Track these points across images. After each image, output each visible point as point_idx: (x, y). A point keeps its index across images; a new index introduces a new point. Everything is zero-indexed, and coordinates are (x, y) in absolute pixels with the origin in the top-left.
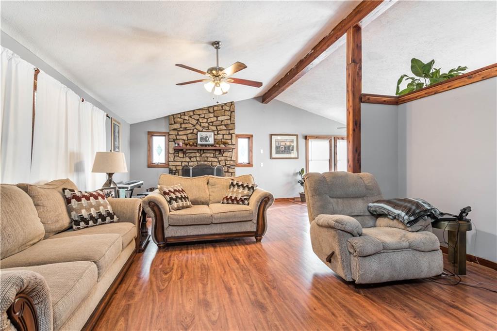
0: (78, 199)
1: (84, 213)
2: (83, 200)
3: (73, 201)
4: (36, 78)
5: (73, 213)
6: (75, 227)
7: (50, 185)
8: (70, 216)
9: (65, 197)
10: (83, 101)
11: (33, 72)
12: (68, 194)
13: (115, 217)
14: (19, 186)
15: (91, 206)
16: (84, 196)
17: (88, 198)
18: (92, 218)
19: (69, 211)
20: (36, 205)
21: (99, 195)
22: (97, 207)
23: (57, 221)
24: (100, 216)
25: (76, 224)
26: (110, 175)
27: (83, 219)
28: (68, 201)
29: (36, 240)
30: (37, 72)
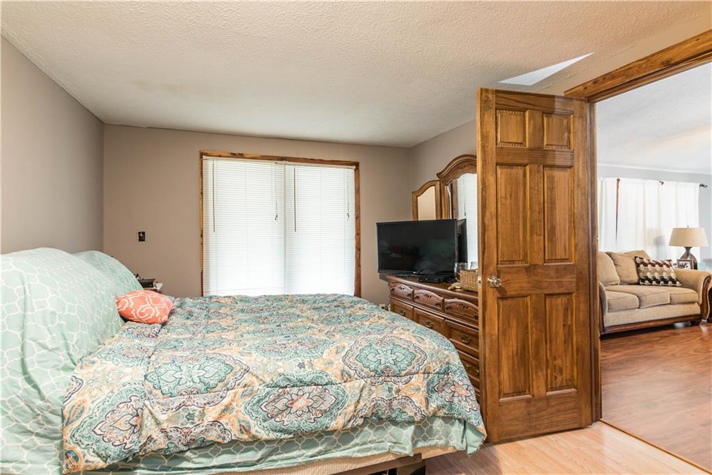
0: (645, 265)
1: (649, 275)
2: (649, 266)
3: (641, 265)
4: (618, 183)
5: (641, 274)
6: (641, 283)
7: (628, 255)
8: (639, 275)
9: (636, 262)
10: (663, 183)
11: (616, 181)
12: (638, 260)
13: (678, 282)
14: (607, 253)
15: (656, 271)
16: (650, 263)
17: (653, 265)
18: (655, 279)
19: (638, 272)
20: (615, 265)
21: (665, 264)
22: (661, 273)
23: (629, 277)
24: (663, 279)
25: (642, 281)
26: (688, 249)
27: (647, 278)
28: (638, 265)
29: (614, 283)
30: (618, 180)
